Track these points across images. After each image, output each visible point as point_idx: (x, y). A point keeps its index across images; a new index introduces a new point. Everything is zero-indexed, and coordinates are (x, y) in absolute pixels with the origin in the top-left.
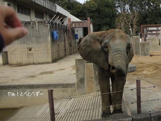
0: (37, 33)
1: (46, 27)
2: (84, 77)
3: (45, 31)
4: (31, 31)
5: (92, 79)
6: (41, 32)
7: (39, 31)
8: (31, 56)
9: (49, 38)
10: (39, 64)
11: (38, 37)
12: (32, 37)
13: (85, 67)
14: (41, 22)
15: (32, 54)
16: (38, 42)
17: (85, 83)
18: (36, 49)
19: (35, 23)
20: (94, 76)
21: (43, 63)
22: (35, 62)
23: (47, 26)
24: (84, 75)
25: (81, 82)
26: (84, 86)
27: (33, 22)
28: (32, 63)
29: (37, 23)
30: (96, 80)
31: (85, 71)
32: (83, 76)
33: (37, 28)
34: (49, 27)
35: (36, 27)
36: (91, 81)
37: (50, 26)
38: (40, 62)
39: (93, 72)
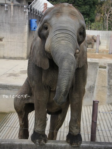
0: (12, 19)
1: (23, 13)
2: (94, 85)
3: (22, 18)
4: (4, 16)
5: (104, 88)
6: (17, 18)
7: (14, 17)
8: (2, 48)
9: (27, 28)
10: (11, 58)
11: (12, 25)
12: (4, 24)
13: (98, 73)
14: (18, 6)
15: (3, 45)
16: (12, 32)
17: (95, 92)
18: (9, 39)
19: (10, 6)
20: (107, 85)
21: (15, 58)
22: (5, 55)
23: (25, 12)
24: (95, 82)
25: (89, 90)
26: (93, 95)
27: (7, 4)
28: (2, 56)
29: (12, 7)
30: (109, 90)
31: (96, 77)
32: (93, 83)
33: (12, 13)
34: (27, 14)
35: (10, 11)
36: (103, 90)
37: (29, 12)
38: (12, 56)
39: (107, 80)
